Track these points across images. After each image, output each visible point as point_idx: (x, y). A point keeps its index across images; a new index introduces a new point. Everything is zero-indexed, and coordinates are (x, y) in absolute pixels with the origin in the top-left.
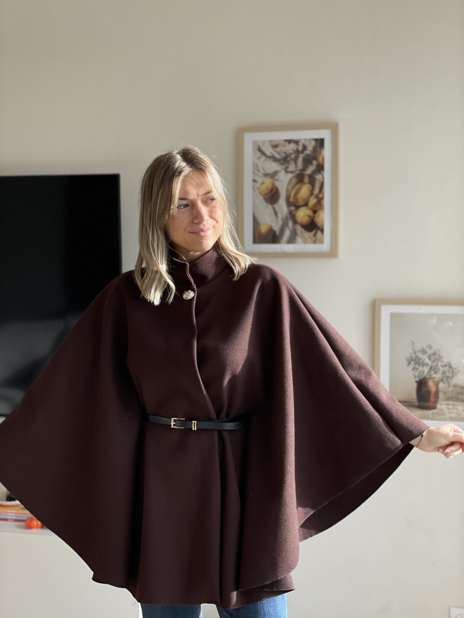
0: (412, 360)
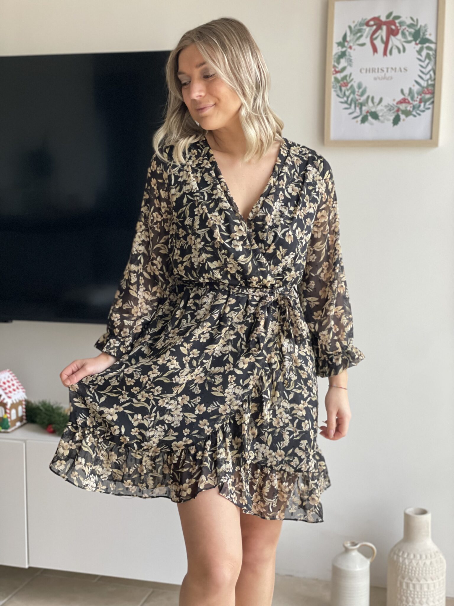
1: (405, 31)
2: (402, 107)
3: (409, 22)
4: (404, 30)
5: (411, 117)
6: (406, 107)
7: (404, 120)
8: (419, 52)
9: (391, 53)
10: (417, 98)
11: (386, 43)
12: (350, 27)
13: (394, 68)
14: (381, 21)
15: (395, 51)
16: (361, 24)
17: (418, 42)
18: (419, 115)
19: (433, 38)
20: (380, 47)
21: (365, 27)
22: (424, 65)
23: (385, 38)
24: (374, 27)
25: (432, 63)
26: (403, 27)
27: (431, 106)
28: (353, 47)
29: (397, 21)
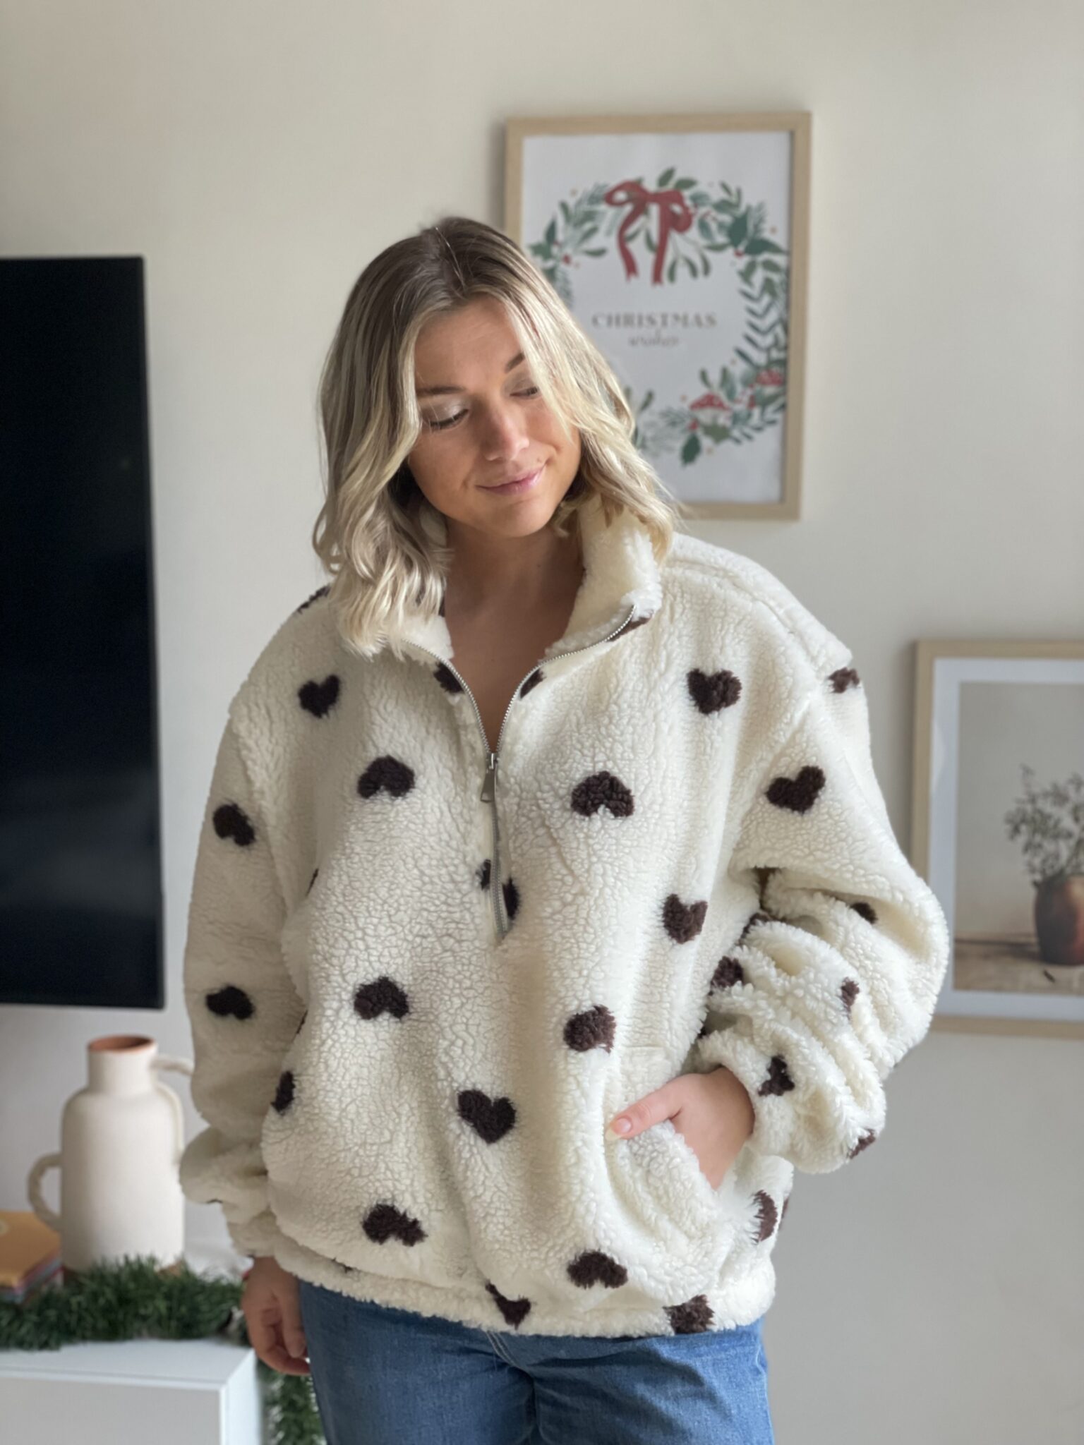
0: (1023, 821)
1: (709, 220)
2: (705, 416)
3: (717, 195)
4: (707, 214)
5: (727, 445)
6: (715, 418)
7: (710, 451)
8: (746, 275)
9: (672, 276)
10: (743, 393)
11: (660, 250)
12: (564, 207)
13: (681, 314)
14: (643, 192)
15: (682, 272)
16: (593, 199)
17: (741, 248)
18: (749, 437)
19: (779, 239)
20: (645, 259)
21: (602, 207)
22: (758, 307)
23: (655, 237)
24: (628, 208)
25: (780, 304)
26: (703, 210)
27: (779, 416)
28: (575, 259)
29: (687, 194)
